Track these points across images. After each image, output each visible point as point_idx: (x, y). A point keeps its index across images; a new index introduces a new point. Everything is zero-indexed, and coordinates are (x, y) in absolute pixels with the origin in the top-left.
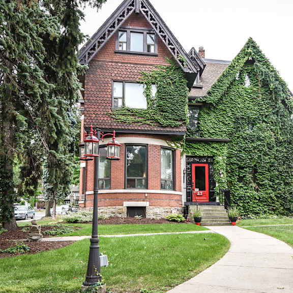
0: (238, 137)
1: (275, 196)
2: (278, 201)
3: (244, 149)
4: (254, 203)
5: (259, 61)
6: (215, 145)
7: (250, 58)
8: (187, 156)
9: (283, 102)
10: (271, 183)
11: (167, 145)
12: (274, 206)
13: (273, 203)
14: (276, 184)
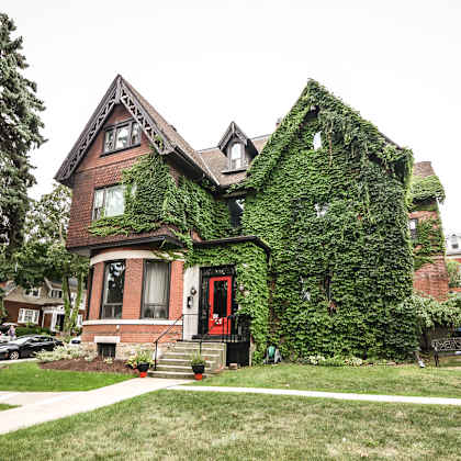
0: (297, 230)
1: (365, 321)
2: (371, 332)
3: (306, 247)
4: (325, 335)
5: (326, 107)
6: (234, 248)
7: (312, 108)
8: (201, 269)
9: (373, 157)
10: (355, 299)
11: (154, 257)
12: (362, 341)
13: (361, 335)
14: (365, 301)
